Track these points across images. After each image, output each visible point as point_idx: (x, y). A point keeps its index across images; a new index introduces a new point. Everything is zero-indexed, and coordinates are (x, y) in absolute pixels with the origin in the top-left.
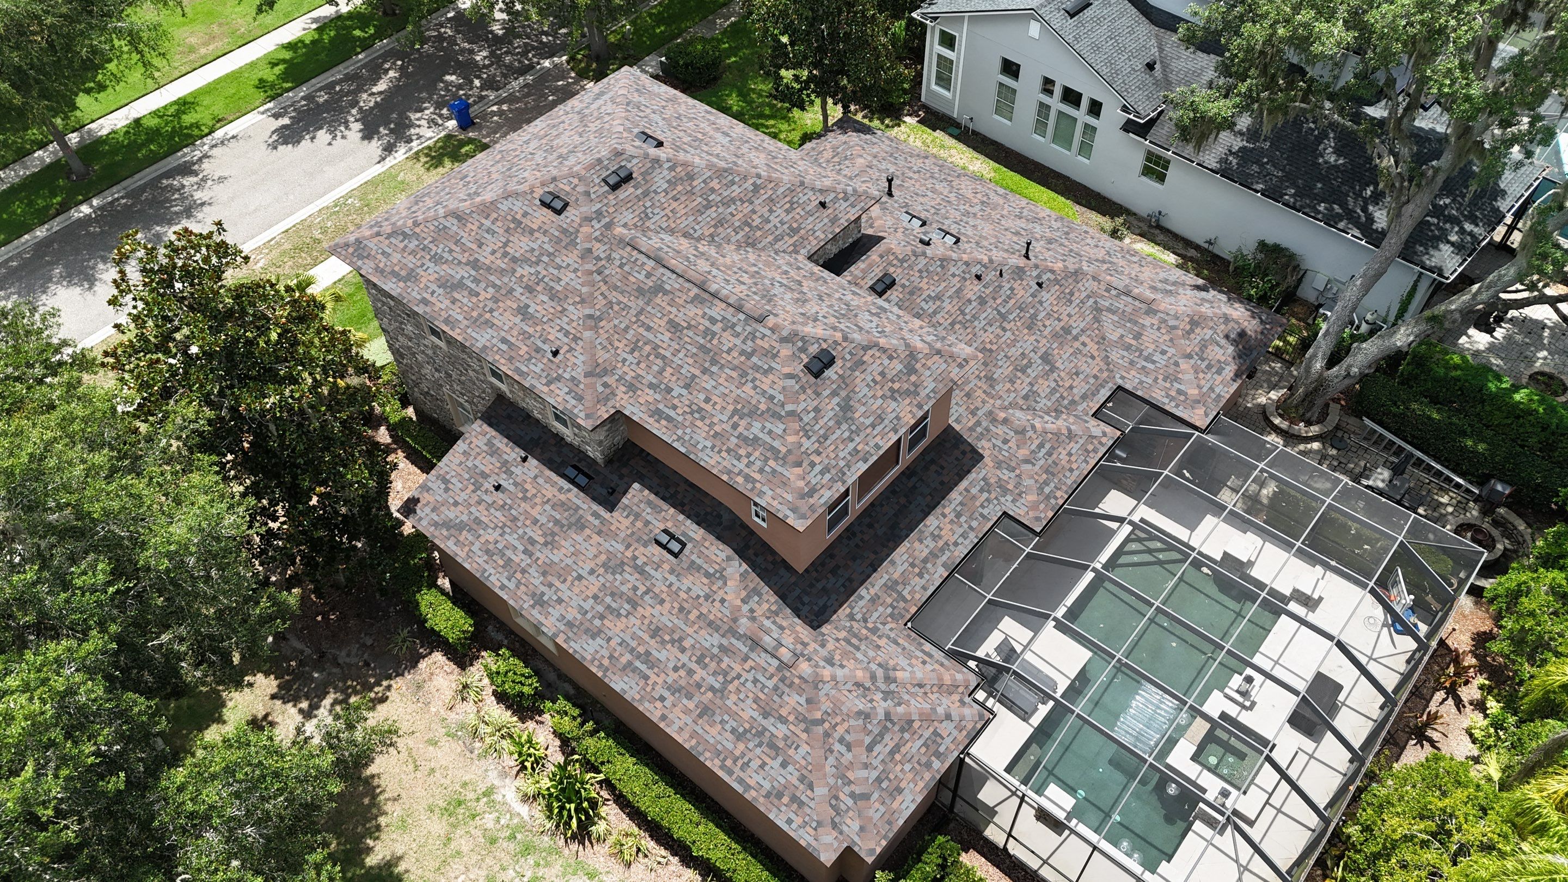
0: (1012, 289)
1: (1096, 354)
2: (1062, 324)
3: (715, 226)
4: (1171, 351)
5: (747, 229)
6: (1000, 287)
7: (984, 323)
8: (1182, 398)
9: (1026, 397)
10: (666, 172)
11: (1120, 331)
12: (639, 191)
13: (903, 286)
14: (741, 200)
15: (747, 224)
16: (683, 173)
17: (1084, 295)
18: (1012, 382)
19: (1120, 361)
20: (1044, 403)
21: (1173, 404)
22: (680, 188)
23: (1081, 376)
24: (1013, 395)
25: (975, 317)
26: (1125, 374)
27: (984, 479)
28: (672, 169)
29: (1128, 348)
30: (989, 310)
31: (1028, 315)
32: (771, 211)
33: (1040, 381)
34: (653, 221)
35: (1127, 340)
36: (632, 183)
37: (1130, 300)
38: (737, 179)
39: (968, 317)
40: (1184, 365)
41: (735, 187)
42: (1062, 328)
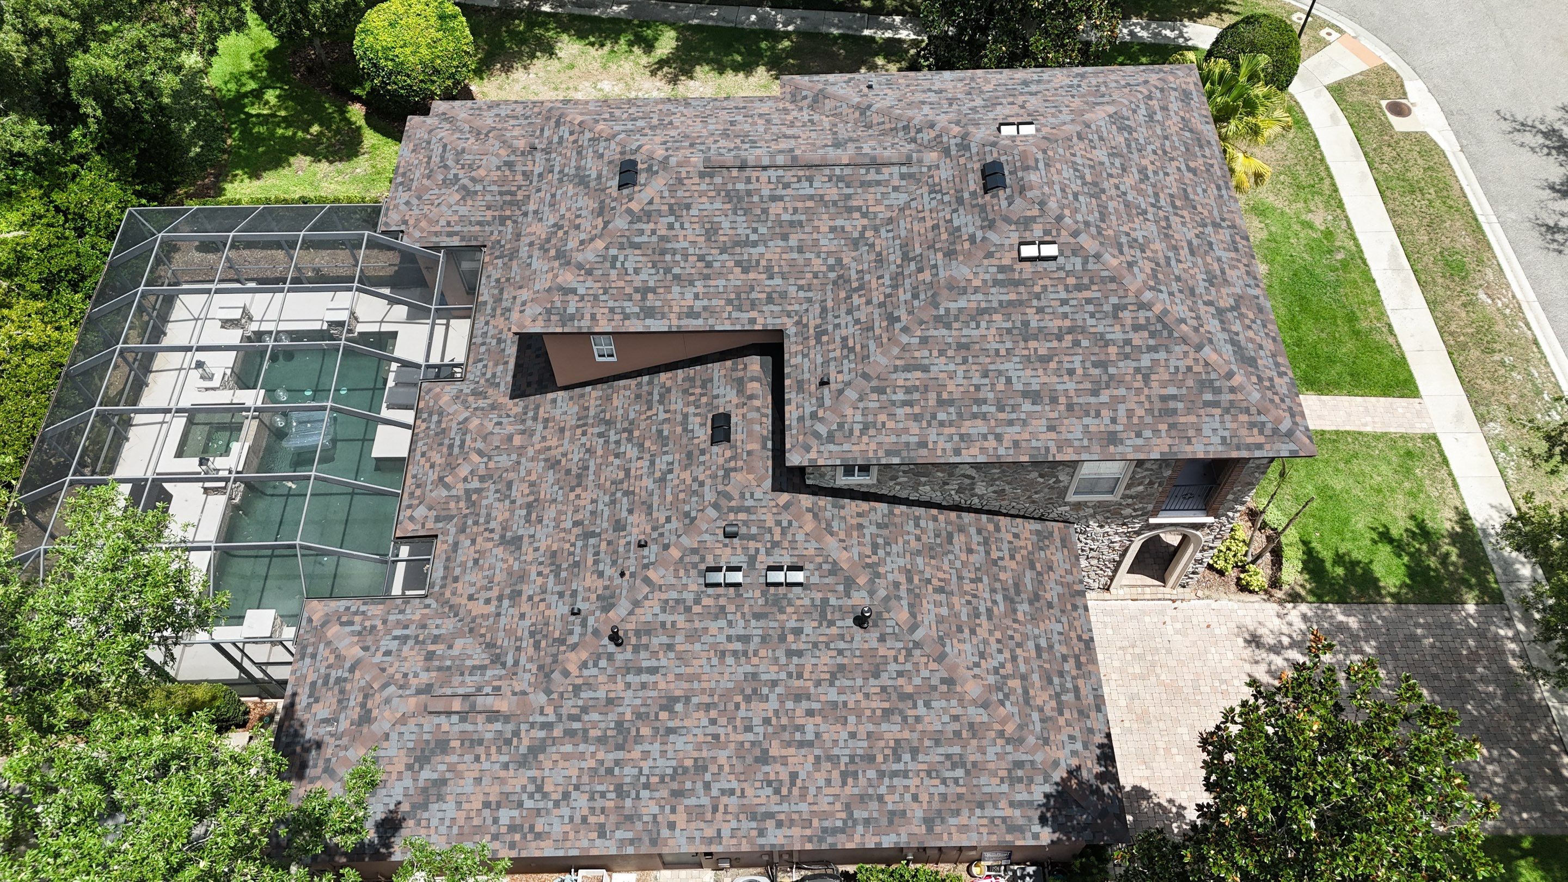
0: (601, 574)
1: (471, 605)
2: (524, 597)
3: (879, 254)
4: (378, 658)
5: (855, 285)
6: (614, 563)
7: (601, 506)
8: (344, 619)
9: (510, 485)
10: (971, 230)
11: (456, 651)
12: (966, 195)
13: (703, 452)
14: (890, 295)
15: (861, 287)
16: (959, 248)
17: (523, 661)
18: (532, 484)
19: (439, 622)
20: (490, 497)
21: (353, 609)
22: (944, 236)
23: (470, 564)
24: (523, 473)
25: (613, 502)
26: (426, 611)
27: (498, 385)
28: (972, 238)
29: (436, 639)
30: (605, 525)
31: (565, 566)
32: (857, 322)
33: (507, 514)
34: (926, 196)
35: (443, 647)
36: (980, 191)
37: (461, 691)
38: (916, 303)
39: (619, 495)
40: (357, 652)
41: (909, 296)
42: (520, 593)
